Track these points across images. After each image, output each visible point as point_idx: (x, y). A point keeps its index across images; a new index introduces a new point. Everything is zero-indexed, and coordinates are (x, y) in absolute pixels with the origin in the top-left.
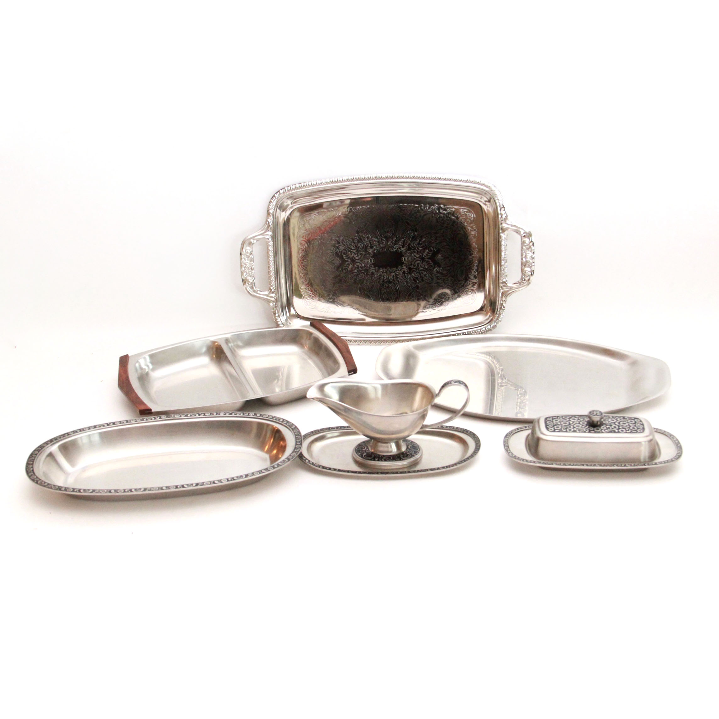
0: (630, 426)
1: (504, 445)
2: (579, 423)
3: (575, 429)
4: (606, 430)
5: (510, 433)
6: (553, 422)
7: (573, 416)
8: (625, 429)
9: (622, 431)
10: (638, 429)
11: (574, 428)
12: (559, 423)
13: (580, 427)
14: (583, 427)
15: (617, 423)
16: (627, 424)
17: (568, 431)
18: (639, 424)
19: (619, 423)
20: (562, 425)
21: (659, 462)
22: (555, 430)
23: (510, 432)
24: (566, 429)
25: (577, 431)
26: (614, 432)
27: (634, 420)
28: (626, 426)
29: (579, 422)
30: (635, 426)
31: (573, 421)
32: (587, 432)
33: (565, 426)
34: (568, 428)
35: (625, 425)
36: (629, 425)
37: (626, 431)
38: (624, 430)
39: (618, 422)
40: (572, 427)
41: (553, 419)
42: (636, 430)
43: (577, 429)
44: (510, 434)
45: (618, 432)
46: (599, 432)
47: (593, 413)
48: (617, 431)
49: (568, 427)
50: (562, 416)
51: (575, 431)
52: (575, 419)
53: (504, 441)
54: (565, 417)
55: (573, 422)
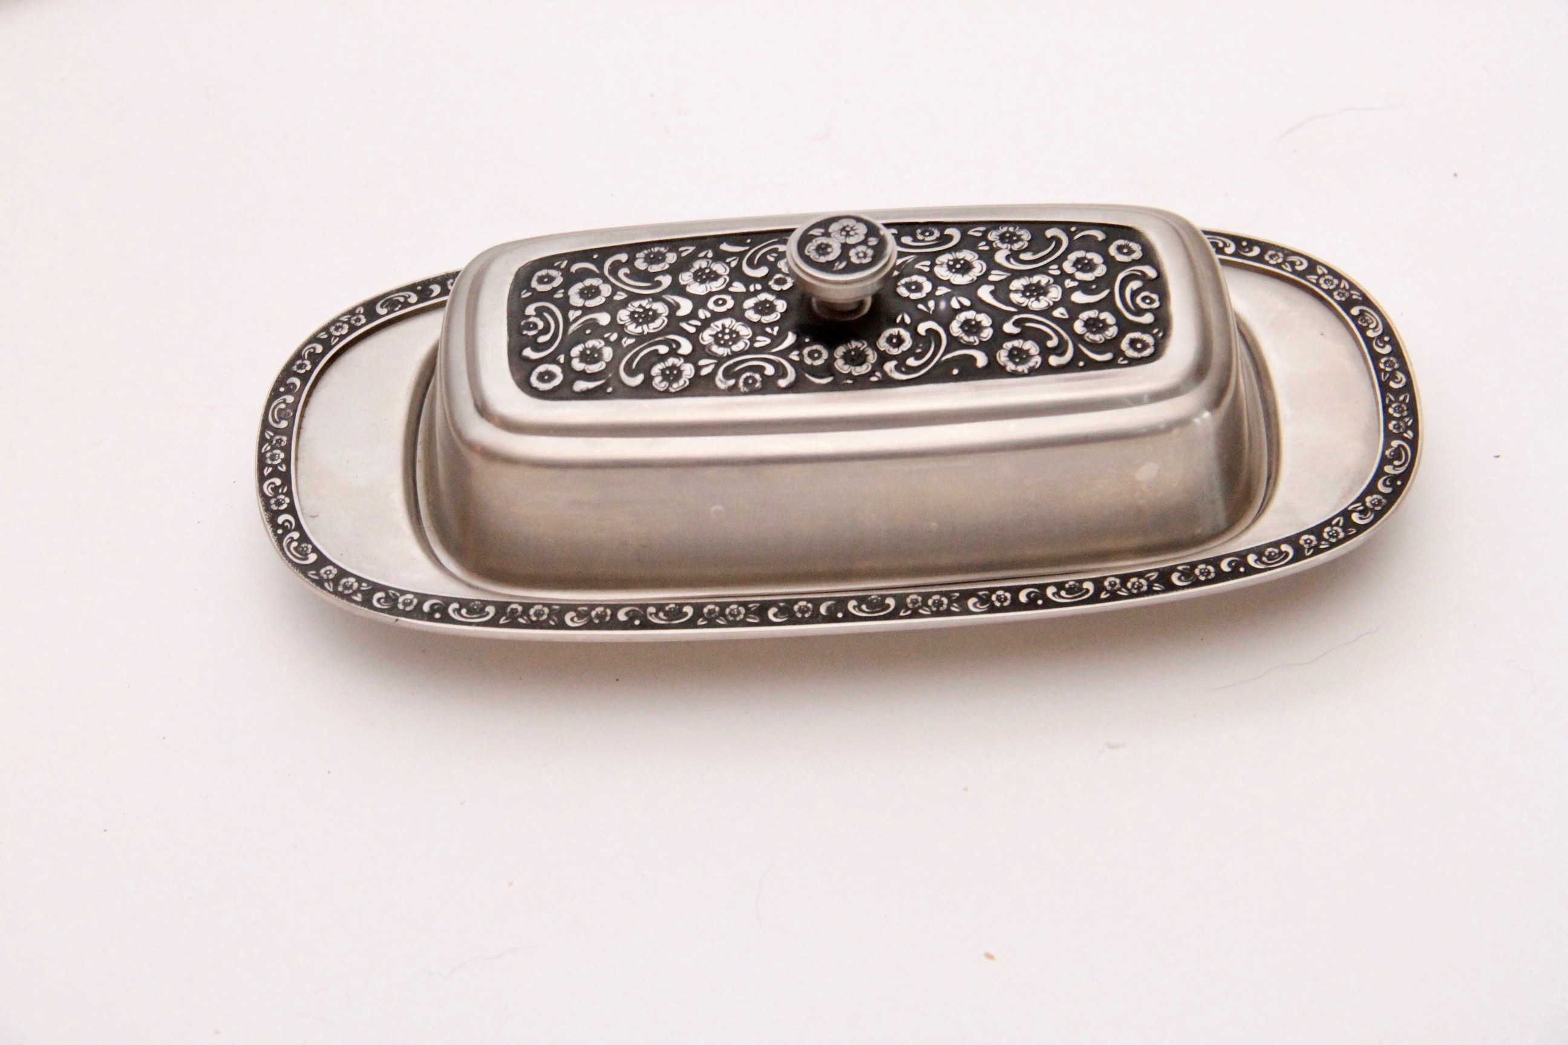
0: (1075, 310)
1: (262, 463)
2: (737, 313)
3: (707, 366)
4: (911, 362)
5: (319, 349)
6: (565, 306)
7: (701, 243)
8: (1040, 338)
9: (1019, 356)
10: (1124, 326)
11: (699, 351)
12: (604, 319)
13: (739, 346)
14: (762, 341)
15: (985, 293)
16: (1055, 293)
17: (659, 384)
18: (1135, 285)
19: (1001, 290)
20: (621, 329)
21: (1259, 551)
22: (572, 375)
23: (314, 339)
24: (645, 367)
25: (721, 382)
26: (968, 372)
27: (1101, 248)
28: (1046, 313)
29: (739, 298)
30: (1107, 304)
31: (698, 289)
32: (782, 383)
33: (641, 338)
34: (663, 358)
35: (1042, 304)
36: (1065, 301)
37: (1045, 352)
38: (1031, 346)
39: (996, 276)
40: (686, 347)
41: (570, 279)
42: (1112, 345)
43: (721, 360)
44: (315, 358)
45: (994, 370)
46: (861, 383)
47: (822, 249)
48: (982, 360)
49: (663, 349)
50: (633, 249)
51: (701, 386)
52: (715, 276)
53: (265, 425)
54: (651, 260)
55: (700, 302)
